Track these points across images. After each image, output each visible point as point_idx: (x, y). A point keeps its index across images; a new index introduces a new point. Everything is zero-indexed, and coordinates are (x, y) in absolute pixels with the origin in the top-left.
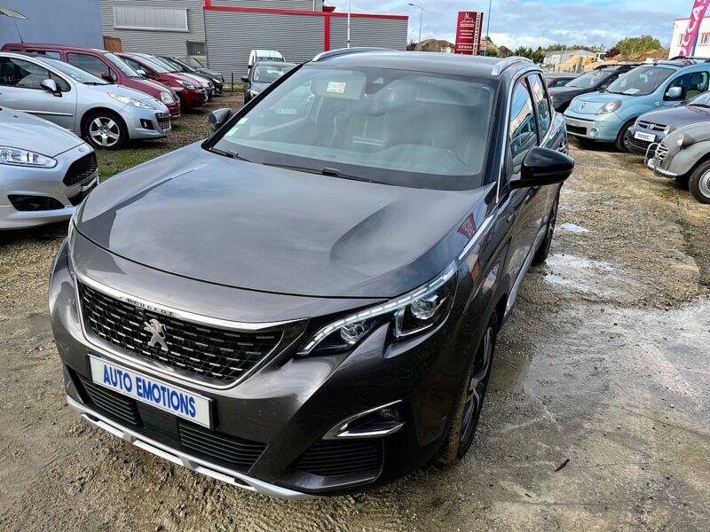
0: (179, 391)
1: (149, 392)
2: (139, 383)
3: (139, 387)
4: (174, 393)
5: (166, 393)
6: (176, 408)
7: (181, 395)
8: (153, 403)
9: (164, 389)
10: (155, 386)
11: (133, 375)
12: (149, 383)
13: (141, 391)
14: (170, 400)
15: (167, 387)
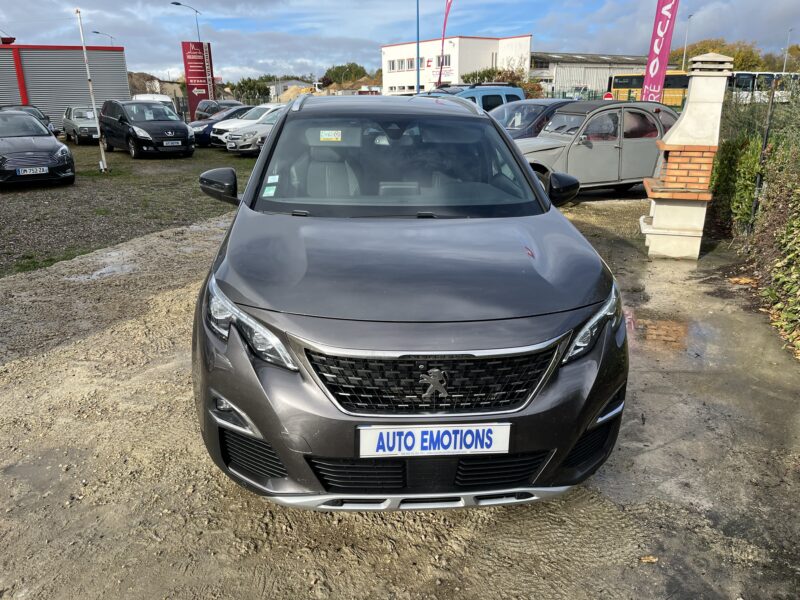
0: (474, 427)
1: (436, 442)
2: (425, 437)
3: (424, 440)
4: (470, 432)
5: (459, 436)
6: (468, 447)
7: (477, 431)
8: (441, 452)
9: (456, 432)
10: (447, 433)
11: (417, 430)
12: (439, 432)
13: (425, 444)
14: (463, 440)
15: (460, 429)
